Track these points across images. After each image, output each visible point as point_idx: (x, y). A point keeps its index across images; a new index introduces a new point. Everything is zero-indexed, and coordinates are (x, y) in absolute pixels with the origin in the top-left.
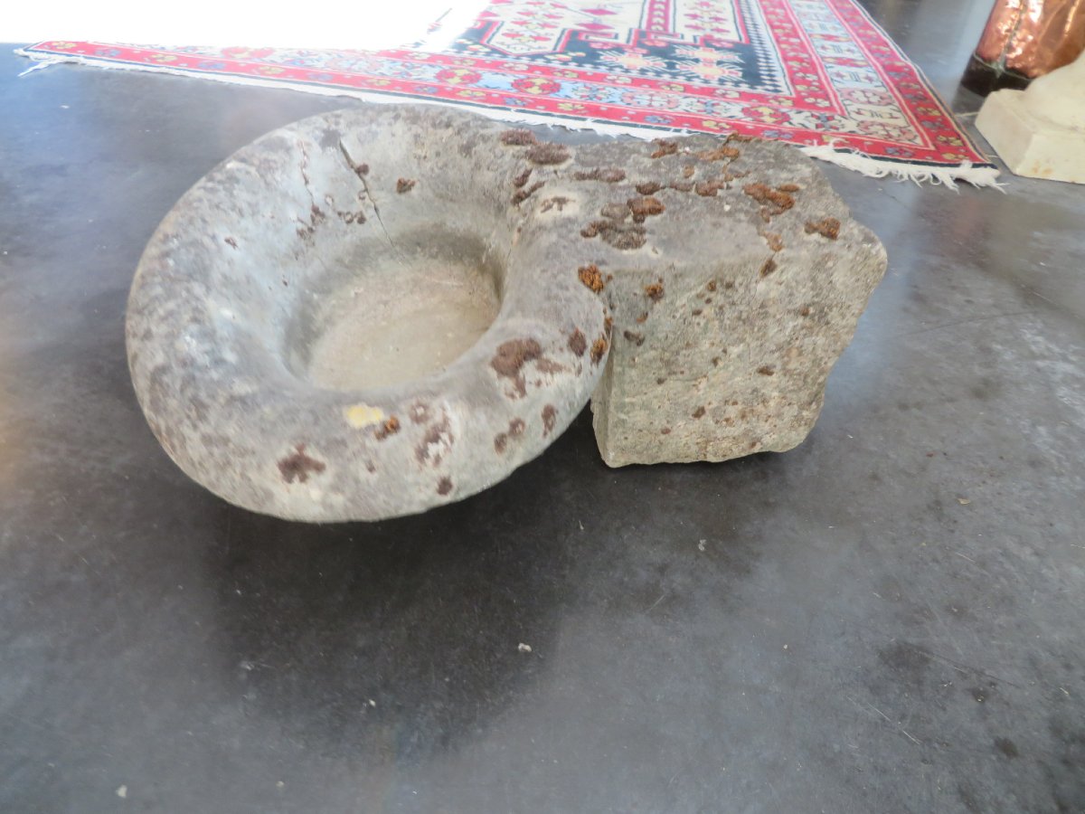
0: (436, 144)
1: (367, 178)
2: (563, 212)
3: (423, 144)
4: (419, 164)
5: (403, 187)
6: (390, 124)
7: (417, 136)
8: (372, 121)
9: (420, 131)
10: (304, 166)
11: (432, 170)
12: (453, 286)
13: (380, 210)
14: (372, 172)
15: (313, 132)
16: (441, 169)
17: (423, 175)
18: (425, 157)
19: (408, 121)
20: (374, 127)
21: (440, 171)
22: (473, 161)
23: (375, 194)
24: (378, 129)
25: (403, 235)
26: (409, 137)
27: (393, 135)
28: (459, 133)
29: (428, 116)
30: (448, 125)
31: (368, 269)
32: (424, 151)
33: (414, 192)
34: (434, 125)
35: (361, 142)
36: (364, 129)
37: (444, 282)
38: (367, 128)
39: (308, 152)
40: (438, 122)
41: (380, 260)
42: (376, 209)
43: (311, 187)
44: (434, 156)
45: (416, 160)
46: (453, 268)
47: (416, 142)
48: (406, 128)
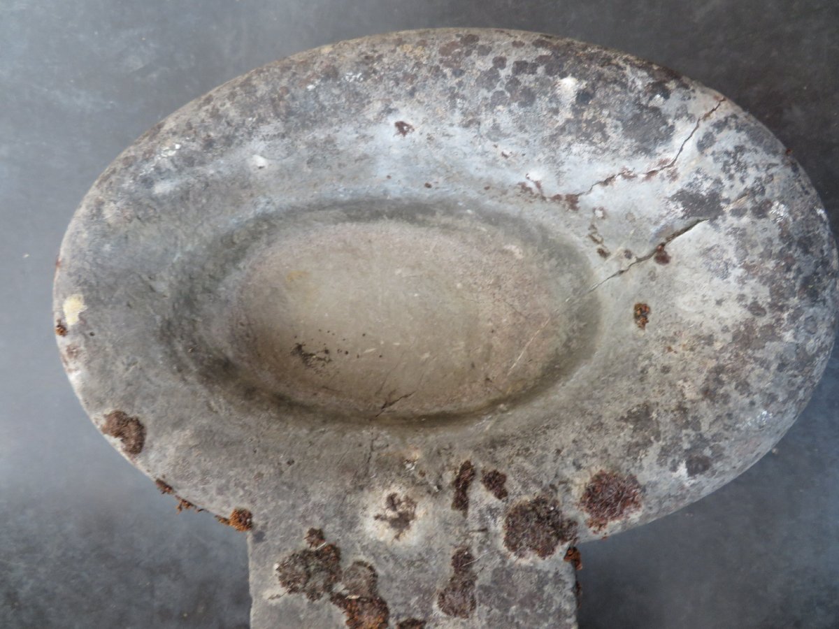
0: (683, 369)
1: (652, 262)
2: (373, 521)
3: (692, 349)
4: (664, 338)
5: (642, 313)
6: (741, 298)
7: (710, 340)
8: (748, 268)
9: (718, 346)
10: (628, 176)
11: (649, 358)
12: (512, 362)
13: (617, 279)
14: (660, 268)
15: (706, 178)
16: (644, 371)
17: (647, 342)
18: (670, 349)
19: (742, 328)
20: (739, 272)
21: (639, 369)
22: (610, 422)
23: (635, 271)
24: (731, 279)
25: (598, 306)
26: (713, 326)
27: (719, 303)
28: (681, 409)
29: (745, 363)
30: (707, 393)
31: (554, 262)
32: (680, 349)
33: (633, 327)
34: (719, 370)
35: (706, 252)
36: (731, 255)
37: (523, 353)
38: (735, 260)
39: (656, 178)
40: (724, 377)
41: (569, 276)
42: (621, 272)
43: (598, 190)
44: (666, 363)
45: (671, 334)
46: (540, 365)
47: (699, 337)
48: (729, 323)
